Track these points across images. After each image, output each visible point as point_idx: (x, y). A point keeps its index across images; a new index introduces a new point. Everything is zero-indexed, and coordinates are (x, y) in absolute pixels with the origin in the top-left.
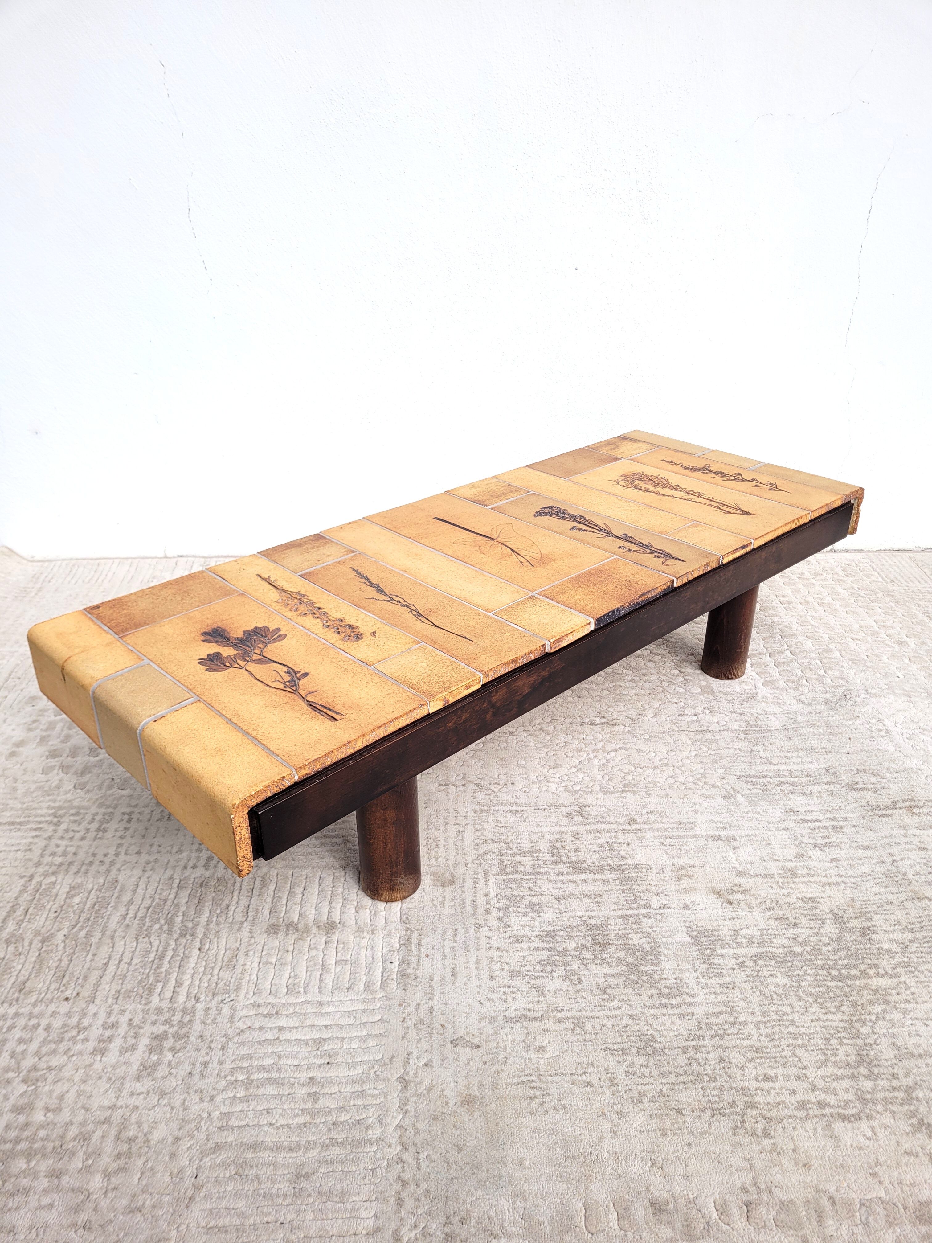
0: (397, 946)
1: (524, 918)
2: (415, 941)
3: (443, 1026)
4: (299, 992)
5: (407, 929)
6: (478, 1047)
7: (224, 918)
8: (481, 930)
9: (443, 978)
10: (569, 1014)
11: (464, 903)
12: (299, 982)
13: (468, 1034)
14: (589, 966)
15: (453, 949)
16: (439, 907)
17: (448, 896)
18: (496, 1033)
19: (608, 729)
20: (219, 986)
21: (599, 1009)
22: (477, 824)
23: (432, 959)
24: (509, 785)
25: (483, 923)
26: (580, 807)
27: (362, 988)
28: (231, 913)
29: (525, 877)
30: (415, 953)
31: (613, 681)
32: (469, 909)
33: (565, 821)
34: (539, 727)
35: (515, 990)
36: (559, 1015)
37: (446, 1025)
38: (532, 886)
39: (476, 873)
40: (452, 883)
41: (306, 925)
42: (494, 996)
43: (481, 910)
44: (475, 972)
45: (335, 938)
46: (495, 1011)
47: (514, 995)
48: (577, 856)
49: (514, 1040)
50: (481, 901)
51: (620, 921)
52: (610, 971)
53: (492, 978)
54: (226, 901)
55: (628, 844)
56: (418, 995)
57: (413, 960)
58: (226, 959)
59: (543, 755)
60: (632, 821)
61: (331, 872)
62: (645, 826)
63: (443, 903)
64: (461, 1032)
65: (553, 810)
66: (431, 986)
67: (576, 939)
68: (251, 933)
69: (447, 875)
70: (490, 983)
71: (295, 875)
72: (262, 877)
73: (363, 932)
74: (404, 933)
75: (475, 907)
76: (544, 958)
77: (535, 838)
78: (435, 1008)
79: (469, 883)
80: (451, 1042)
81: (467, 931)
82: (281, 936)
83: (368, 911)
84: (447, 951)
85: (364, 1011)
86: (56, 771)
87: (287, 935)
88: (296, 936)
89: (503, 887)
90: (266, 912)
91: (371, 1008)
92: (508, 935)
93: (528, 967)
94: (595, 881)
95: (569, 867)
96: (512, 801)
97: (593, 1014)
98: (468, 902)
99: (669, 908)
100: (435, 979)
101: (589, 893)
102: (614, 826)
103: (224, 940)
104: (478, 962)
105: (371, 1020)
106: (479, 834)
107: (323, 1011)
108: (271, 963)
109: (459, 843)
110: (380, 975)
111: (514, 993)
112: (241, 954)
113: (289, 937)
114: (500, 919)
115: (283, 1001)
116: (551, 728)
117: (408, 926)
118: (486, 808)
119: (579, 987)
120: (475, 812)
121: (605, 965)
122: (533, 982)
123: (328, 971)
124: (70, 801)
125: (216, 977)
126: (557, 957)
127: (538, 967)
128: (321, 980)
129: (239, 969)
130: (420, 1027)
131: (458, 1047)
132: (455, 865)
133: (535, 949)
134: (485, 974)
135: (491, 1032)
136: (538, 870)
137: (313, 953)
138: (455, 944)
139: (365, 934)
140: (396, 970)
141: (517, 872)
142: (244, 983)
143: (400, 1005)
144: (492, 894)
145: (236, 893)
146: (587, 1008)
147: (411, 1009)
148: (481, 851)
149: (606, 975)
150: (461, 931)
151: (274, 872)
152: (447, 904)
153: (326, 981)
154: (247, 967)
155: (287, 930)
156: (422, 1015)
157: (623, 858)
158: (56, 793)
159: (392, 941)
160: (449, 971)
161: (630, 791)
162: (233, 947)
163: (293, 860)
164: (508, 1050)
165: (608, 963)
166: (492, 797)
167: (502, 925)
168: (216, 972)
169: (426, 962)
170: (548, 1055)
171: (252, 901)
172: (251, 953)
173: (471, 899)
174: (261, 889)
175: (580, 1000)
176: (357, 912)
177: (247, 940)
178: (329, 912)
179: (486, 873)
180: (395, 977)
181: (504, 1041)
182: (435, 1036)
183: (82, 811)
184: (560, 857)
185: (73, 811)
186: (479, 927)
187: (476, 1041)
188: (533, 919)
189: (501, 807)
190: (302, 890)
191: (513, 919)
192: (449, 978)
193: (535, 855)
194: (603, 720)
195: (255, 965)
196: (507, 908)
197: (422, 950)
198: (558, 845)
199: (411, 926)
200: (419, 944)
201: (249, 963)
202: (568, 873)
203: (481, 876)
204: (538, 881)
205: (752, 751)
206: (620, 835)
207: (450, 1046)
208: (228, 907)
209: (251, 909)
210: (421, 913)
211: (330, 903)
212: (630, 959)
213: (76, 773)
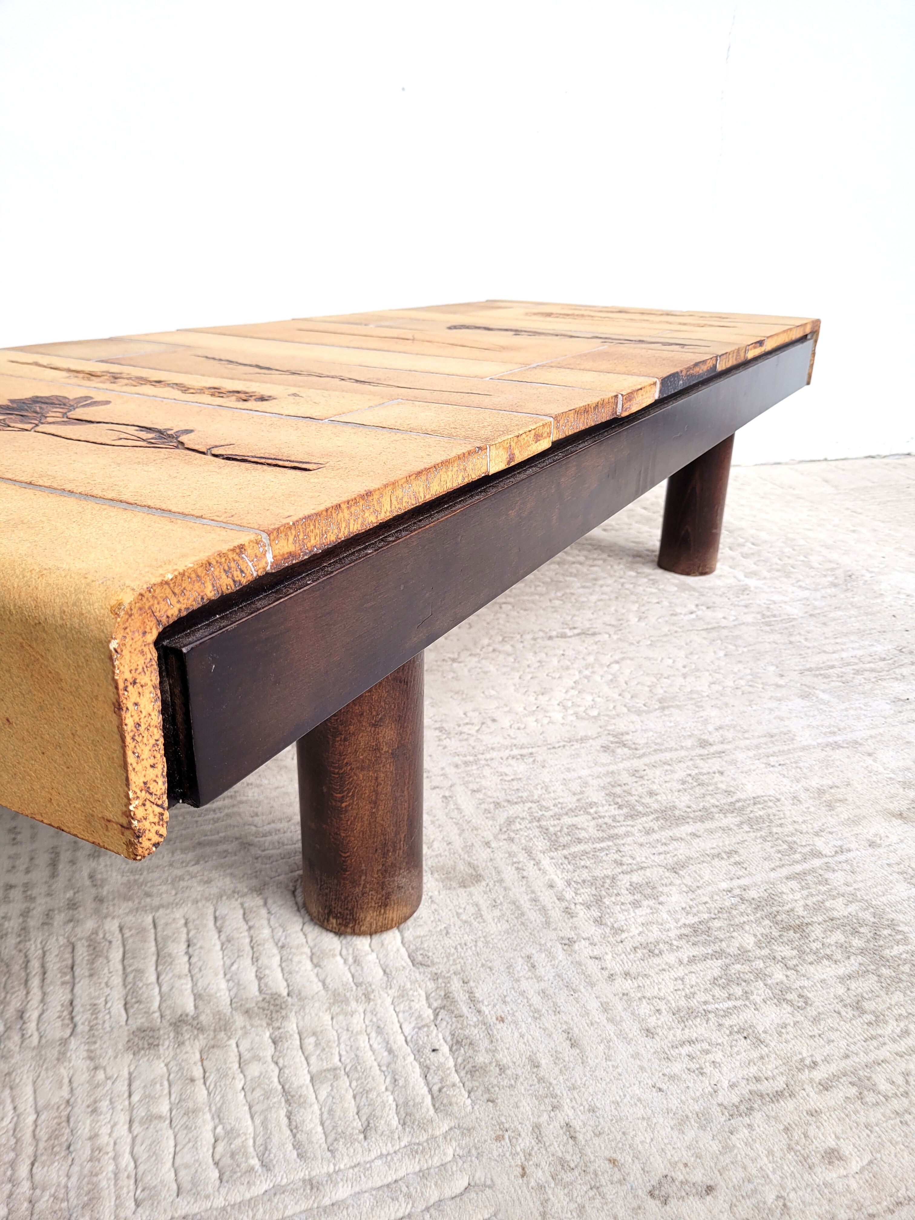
0: (429, 1013)
1: (639, 911)
2: (461, 996)
3: (613, 1161)
4: (251, 1170)
5: (435, 977)
6: (710, 1189)
7: (17, 1038)
8: (576, 947)
9: (557, 1058)
10: (833, 1068)
11: (518, 908)
12: (244, 1147)
13: (674, 1165)
14: (802, 969)
15: (543, 993)
16: (475, 924)
17: (484, 904)
18: (727, 1148)
19: (590, 640)
21: (875, 1043)
22: (468, 782)
23: (516, 1023)
24: (489, 723)
25: (572, 934)
26: (615, 736)
27: (395, 1122)
28: (32, 1026)
29: (598, 846)
30: (473, 1019)
31: (558, 589)
32: (533, 915)
33: (605, 758)
34: (491, 649)
35: (706, 1046)
36: (818, 1075)
37: (618, 1156)
38: (617, 856)
39: (510, 855)
40: (477, 878)
41: (218, 1014)
42: (677, 1068)
43: (556, 914)
44: (611, 1029)
45: (291, 1026)
46: (696, 1100)
47: (710, 1057)
48: (657, 801)
49: (770, 1153)
50: (547, 898)
51: (793, 884)
52: (841, 971)
53: (649, 1033)
54: (15, 1002)
55: (722, 773)
56: (527, 1106)
57: (476, 1033)
58: (43, 1134)
59: (517, 680)
60: (703, 743)
61: (236, 904)
62: (726, 747)
63: (479, 915)
64: (659, 1166)
65: (577, 746)
66: (541, 1080)
67: (747, 928)
68: (91, 1059)
69: (461, 866)
70: (653, 1044)
71: (160, 923)
72: (89, 939)
73: (346, 1001)
74: (431, 985)
75: (543, 910)
76: (717, 972)
77: (575, 786)
78: (577, 1124)
79: (509, 874)
80: (651, 1194)
81: (551, 956)
82: (166, 1049)
83: (339, 958)
84: (536, 1000)
85: (423, 1175)
87: (181, 1044)
88: (201, 1042)
89: (571, 867)
90: (117, 1008)
91: (436, 1161)
92: (629, 945)
93: (701, 997)
94: (711, 832)
95: (657, 819)
96: (507, 742)
97: (872, 1057)
98: (526, 905)
99: (849, 850)
100: (543, 1062)
101: (715, 852)
102: (683, 753)
103: (29, 1089)
104: (605, 1008)
105: (448, 1193)
106: (480, 796)
107: (327, 1202)
108: (160, 1117)
109: (455, 814)
110: (421, 1081)
111: (707, 1052)
112: (80, 1109)
113: (188, 1047)
114: (599, 922)
115: (219, 1202)
116: (508, 648)
117: (434, 969)
118: (471, 759)
119: (811, 1012)
120: (457, 766)
121: (825, 962)
122: (727, 1022)
123: (303, 1104)
125: (26, 1186)
126: (738, 967)
127: (717, 992)
128: (294, 1129)
129: (83, 1151)
130: (568, 1177)
131: (673, 1202)
132: (469, 848)
133: (692, 960)
134: (633, 1029)
135: (715, 1147)
136: (612, 832)
137: (254, 1070)
138: (543, 985)
139: (353, 1004)
140: (451, 1063)
141: (579, 840)
142: (105, 1181)
143: (499, 1139)
144: (560, 884)
145: (35, 982)
146: (853, 1048)
147: (526, 1141)
148: (501, 820)
149: (842, 979)
150: (540, 958)
151: (112, 926)
152: (488, 916)
153: (307, 1128)
154: (103, 1140)
155: (178, 1033)
156: (557, 1148)
157: (728, 793)
159: (416, 1006)
160: (560, 1038)
161: (672, 706)
162: (55, 1100)
164: (775, 1178)
165: (829, 957)
166: (472, 741)
167: (608, 930)
169: (503, 1032)
170: (855, 1165)
171: (77, 990)
172: (104, 1105)
173: (527, 898)
174: (91, 964)
175: (833, 1036)
176: (317, 966)
177: (85, 1077)
178: (259, 978)
179: (529, 852)
180: (455, 1078)
181: (754, 1160)
182: (610, 1191)
184: (633, 808)
186: (568, 943)
187: (698, 1176)
188: (654, 911)
189: (494, 754)
190: (184, 946)
191: (621, 917)
192: (568, 1053)
193: (592, 811)
194: (576, 631)
195: (122, 1130)
196: (598, 901)
197: (486, 1010)
198: (618, 790)
199: (441, 968)
200: (472, 999)
201: (105, 1130)
202: (662, 828)
203: (522, 857)
204: (622, 849)
205: (791, 643)
206: (701, 763)
207: (652, 1205)
208: (21, 1014)
209: (78, 1009)
210: (447, 942)
211: (255, 960)
212: (857, 942)
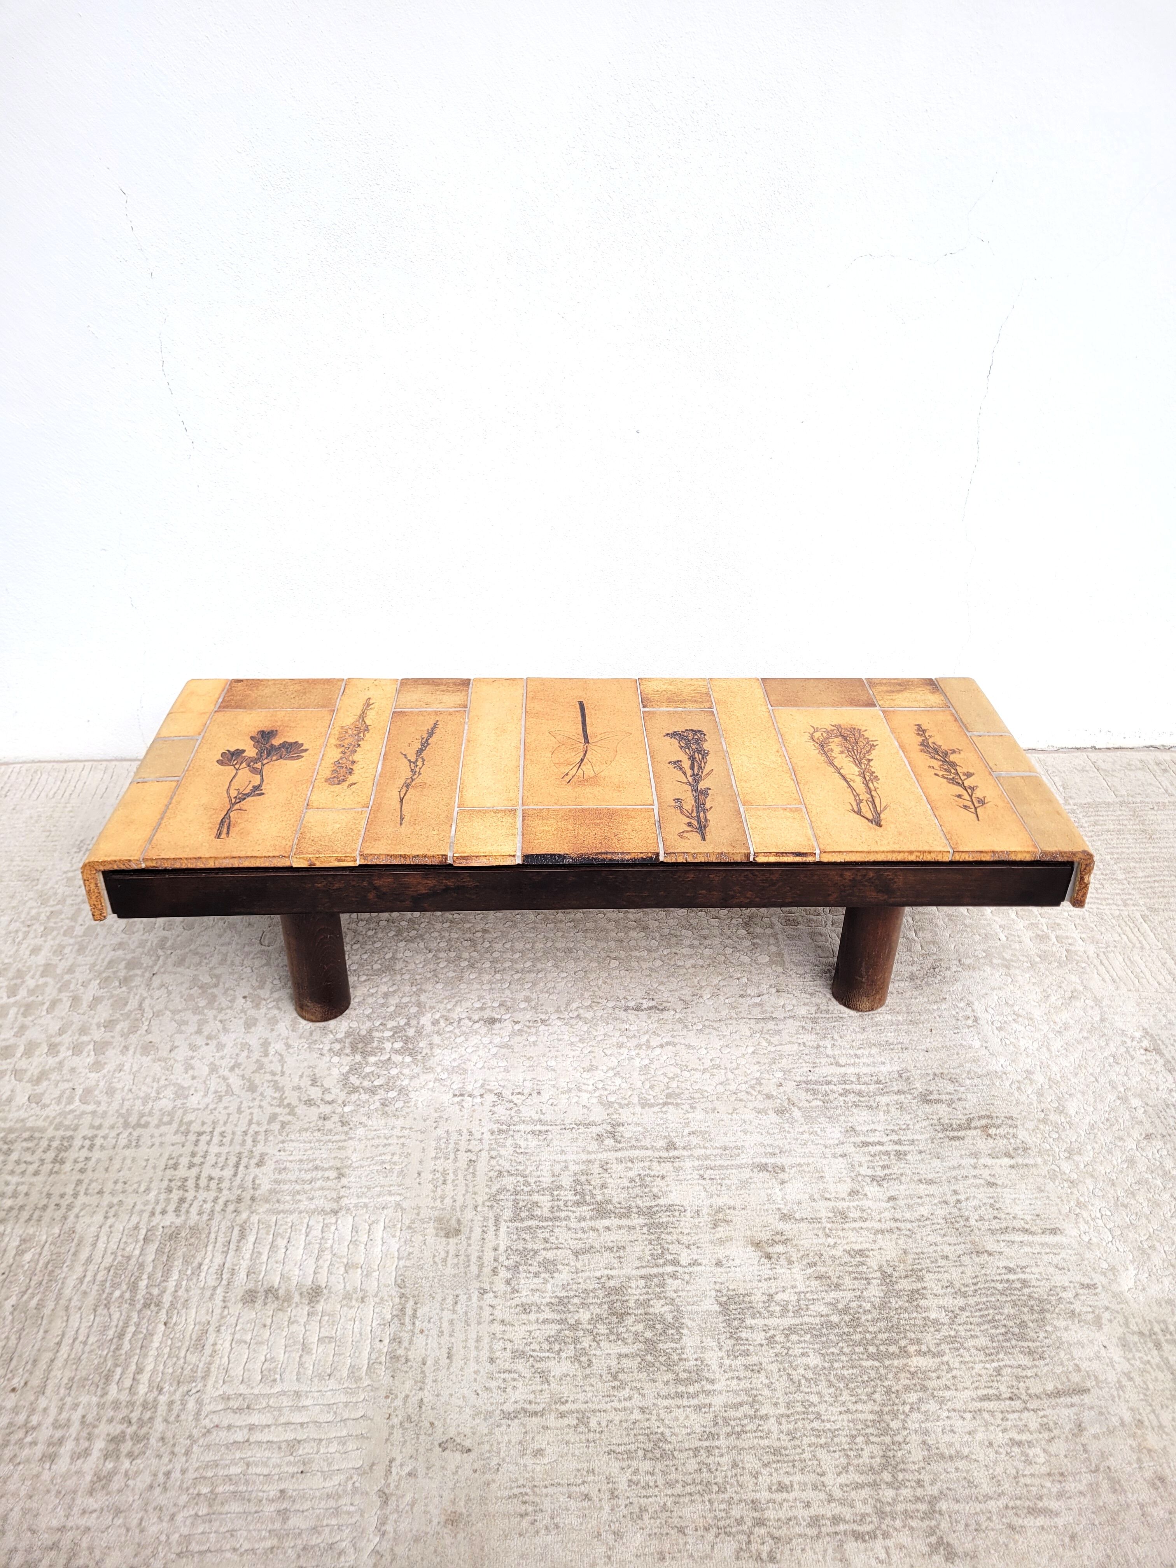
0: (389, 1317)
1: (536, 1280)
2: (409, 1311)
3: (432, 1424)
4: (275, 1380)
5: (402, 1295)
6: (469, 1450)
7: (195, 1280)
8: (485, 1296)
9: (437, 1361)
10: (573, 1407)
11: (469, 1261)
12: (276, 1368)
13: (459, 1434)
14: (602, 1344)
15: (451, 1322)
16: (440, 1266)
17: (452, 1252)
18: (490, 1433)
19: (655, 1016)
20: (185, 1372)
21: (608, 1399)
22: (494, 1149)
23: (427, 1336)
24: (534, 1095)
25: (488, 1287)
26: (613, 1126)
27: (345, 1375)
28: (203, 1274)
29: (541, 1224)
30: (409, 1327)
31: (669, 946)
32: (474, 1269)
33: (594, 1146)
34: (576, 1014)
35: (516, 1376)
36: (563, 1408)
37: (436, 1423)
38: (547, 1235)
39: (486, 1219)
40: (458, 1232)
41: (288, 1291)
42: (493, 1384)
43: (487, 1270)
44: (474, 1353)
45: (319, 1308)
46: (492, 1404)
47: (514, 1383)
48: (603, 1194)
49: (510, 1442)
50: (489, 1256)
51: (642, 1283)
52: (624, 1350)
53: (492, 1360)
54: (199, 1259)
55: (663, 1177)
56: (408, 1384)
57: (406, 1336)
58: (194, 1337)
59: (577, 1053)
60: (671, 1146)
61: (321, 1219)
62: (685, 1153)
63: (445, 1260)
64: (452, 1432)
65: (582, 1129)
66: (423, 1372)
67: (591, 1307)
68: (224, 1301)
69: (453, 1222)
70: (490, 1367)
71: (279, 1223)
72: (241, 1226)
73: (351, 1299)
74: (397, 1300)
75: (481, 1266)
76: (552, 1333)
77: (557, 1168)
78: (425, 1400)
79: (477, 1233)
80: (440, 1445)
81: (469, 1299)
82: (258, 1305)
83: (359, 1270)
84: (445, 1325)
85: (346, 1404)
86: (7, 1078)
87: (265, 1304)
88: (275, 1306)
89: (515, 1237)
90: (243, 1274)
91: (354, 1400)
92: (514, 1303)
93: (535, 1346)
94: (620, 1227)
95: (592, 1210)
96: (536, 1117)
97: (600, 1406)
98: (474, 1259)
99: (700, 1264)
100: (429, 1363)
101: (611, 1245)
102: (649, 1153)
103: (194, 1311)
104: (478, 1340)
105: (352, 1416)
106: (493, 1162)
107: (300, 1404)
108: (246, 1342)
109: (469, 1177)
110: (367, 1356)
111: (514, 1380)
112: (212, 1329)
113: (267, 1307)
114: (508, 1282)
115: (256, 1392)
116: (589, 1015)
117: (403, 1291)
118: (504, 1127)
119: (588, 1371)
120: (492, 1133)
121: (620, 1342)
122: (537, 1365)
123: (309, 1352)
124: (23, 1120)
125: (182, 1360)
126: (567, 1332)
127: (546, 1346)
128: (301, 1365)
129: (208, 1350)
130: (406, 1425)
131: (447, 1452)
132: (464, 1207)
133: (544, 1322)
134: (485, 1355)
135: (485, 1431)
136: (557, 1214)
137: (294, 1328)
138: (455, 1316)
139: (354, 1302)
140: (385, 1350)
141: (532, 1217)
142: (213, 1368)
143: (387, 1397)
144: (502, 1248)
145: (210, 1248)
146: (594, 1399)
147: (398, 1402)
148: (494, 1190)
149: (620, 1355)
150: (463, 1298)
151: (255, 1218)
152: (450, 1261)
153: (307, 1365)
154: (218, 1347)
155: (266, 1297)
156: (410, 1411)
157: (655, 1197)
158: (7, 1108)
159: (384, 1311)
160: (444, 1351)
161: (672, 1104)
162: (204, 1320)
163: (278, 1201)
164: (502, 1454)
165: (623, 1340)
166: (513, 1113)
167: (509, 1289)
168: (182, 1354)
169: (420, 1340)
170: (546, 1461)
171: (228, 1258)
172: (223, 1328)
173: (477, 1254)
174: (239, 1241)
175: (587, 1388)
176: (346, 1272)
177: (219, 1311)
178: (315, 1273)
179: (497, 1219)
180: (383, 1359)
181: (499, 1443)
182: (422, 1437)
183: (37, 1135)
184: (583, 1195)
185: (26, 1135)
186: (483, 1292)
187: (467, 1443)
188: (546, 1282)
189: (522, 1127)
190: (285, 1241)
191: (523, 1281)
192: (444, 1361)
193: (555, 1193)
194: (652, 1004)
195: (227, 1345)
196: (517, 1266)
197: (417, 1323)
198: (583, 1179)
199: (407, 1291)
200: (414, 1316)
201: (220, 1342)
202: (591, 1218)
203: (491, 1223)
204: (556, 1230)
205: (818, 1046)
206: (655, 1164)
207: (438, 1450)
208: (200, 1265)
209: (225, 1270)
210: (420, 1274)
211: (317, 1259)
212: (648, 1334)
213: (30, 1081)
